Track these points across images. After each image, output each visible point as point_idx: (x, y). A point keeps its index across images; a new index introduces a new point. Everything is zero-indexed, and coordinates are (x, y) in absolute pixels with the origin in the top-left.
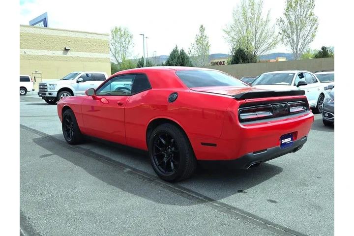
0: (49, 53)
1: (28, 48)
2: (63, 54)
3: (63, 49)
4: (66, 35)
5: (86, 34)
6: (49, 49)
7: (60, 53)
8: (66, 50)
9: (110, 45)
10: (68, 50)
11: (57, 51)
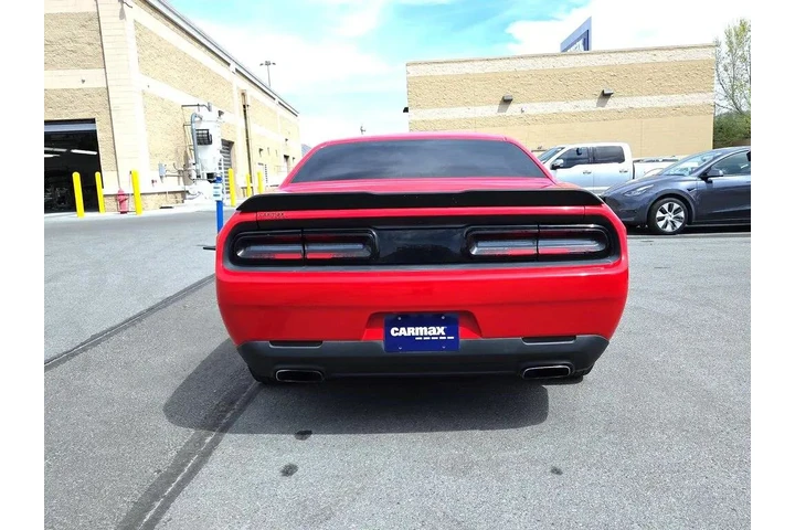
0: (567, 107)
1: (530, 101)
2: (598, 105)
3: (599, 94)
4: (608, 62)
5: (655, 52)
6: (568, 98)
7: (591, 104)
8: (606, 96)
9: (721, 69)
10: (608, 96)
11: (586, 101)
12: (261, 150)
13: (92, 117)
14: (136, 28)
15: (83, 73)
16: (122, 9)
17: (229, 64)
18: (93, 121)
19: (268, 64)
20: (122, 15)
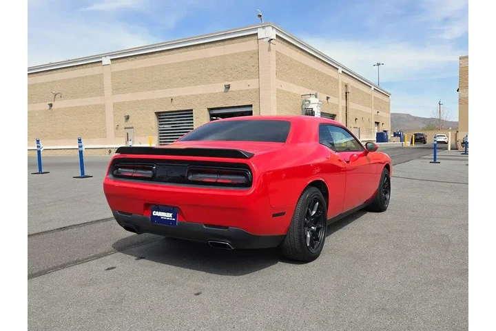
12: (356, 119)
13: (250, 104)
14: (277, 55)
15: (249, 82)
16: (270, 47)
17: (338, 69)
18: (251, 106)
19: (378, 64)
20: (269, 50)
